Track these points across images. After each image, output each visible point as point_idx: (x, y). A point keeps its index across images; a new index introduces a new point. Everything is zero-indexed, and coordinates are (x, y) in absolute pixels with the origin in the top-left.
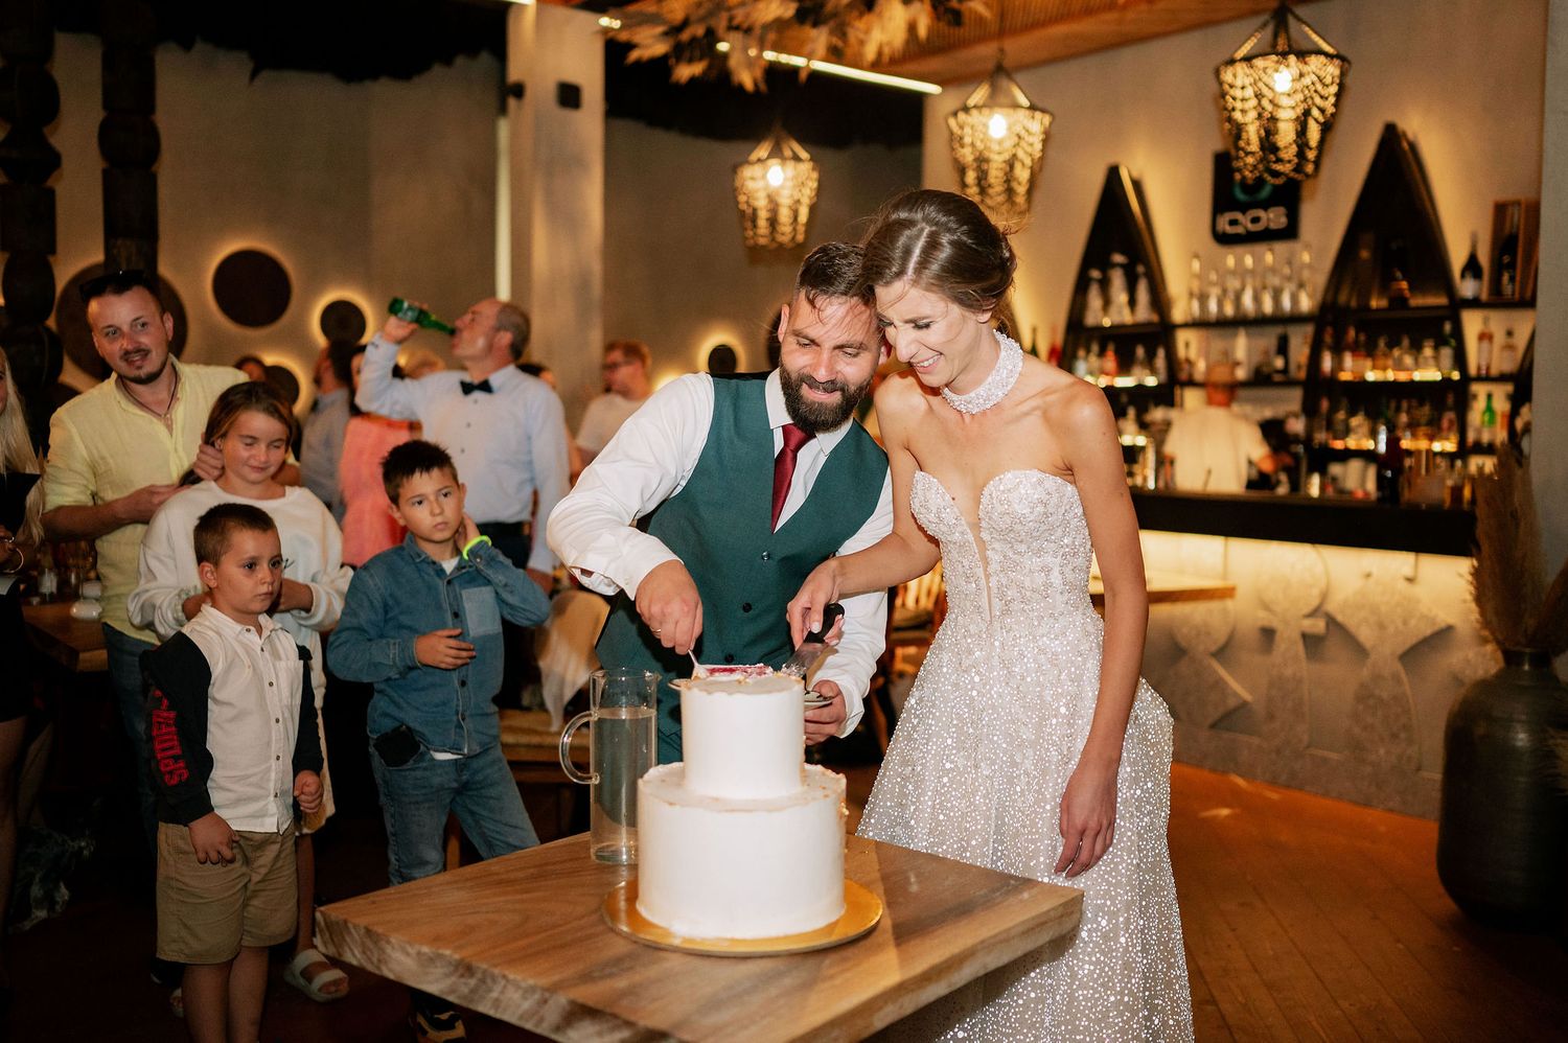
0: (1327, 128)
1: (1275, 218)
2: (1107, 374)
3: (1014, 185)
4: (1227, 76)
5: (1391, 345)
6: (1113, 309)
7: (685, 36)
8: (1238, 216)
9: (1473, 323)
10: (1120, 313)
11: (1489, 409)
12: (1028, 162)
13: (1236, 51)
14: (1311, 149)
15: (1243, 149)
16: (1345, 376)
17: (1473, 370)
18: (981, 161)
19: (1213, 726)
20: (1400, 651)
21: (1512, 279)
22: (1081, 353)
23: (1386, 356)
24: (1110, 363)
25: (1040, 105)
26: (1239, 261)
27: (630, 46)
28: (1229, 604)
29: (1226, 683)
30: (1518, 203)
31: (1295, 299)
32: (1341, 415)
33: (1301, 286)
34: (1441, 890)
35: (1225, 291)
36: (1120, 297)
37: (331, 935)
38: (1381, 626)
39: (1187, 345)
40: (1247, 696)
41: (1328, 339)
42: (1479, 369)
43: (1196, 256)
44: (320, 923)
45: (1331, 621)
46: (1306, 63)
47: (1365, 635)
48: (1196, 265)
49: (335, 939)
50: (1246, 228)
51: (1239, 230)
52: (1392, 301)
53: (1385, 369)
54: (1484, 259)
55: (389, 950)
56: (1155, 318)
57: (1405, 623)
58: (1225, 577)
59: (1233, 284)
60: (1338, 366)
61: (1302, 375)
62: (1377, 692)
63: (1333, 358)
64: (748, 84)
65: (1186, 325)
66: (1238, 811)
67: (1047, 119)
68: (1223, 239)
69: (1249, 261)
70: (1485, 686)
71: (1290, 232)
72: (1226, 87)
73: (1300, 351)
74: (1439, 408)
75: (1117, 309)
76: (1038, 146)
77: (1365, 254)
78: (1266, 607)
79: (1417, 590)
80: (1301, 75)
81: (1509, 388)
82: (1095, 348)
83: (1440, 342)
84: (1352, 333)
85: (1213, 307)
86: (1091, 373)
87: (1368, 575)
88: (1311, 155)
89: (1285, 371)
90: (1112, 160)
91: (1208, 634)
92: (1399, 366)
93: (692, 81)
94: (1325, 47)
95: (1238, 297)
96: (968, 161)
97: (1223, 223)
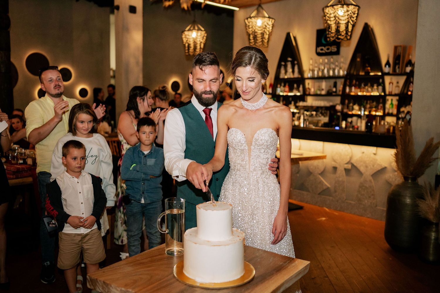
0: (353, 26)
1: (334, 49)
2: (286, 92)
3: (264, 40)
4: (327, 10)
5: (365, 85)
6: (288, 73)
8: (323, 48)
9: (387, 79)
10: (290, 74)
11: (392, 104)
12: (268, 33)
13: (329, 3)
14: (349, 32)
15: (330, 32)
16: (352, 94)
17: (387, 93)
18: (255, 32)
19: (319, 194)
20: (372, 173)
21: (399, 68)
22: (279, 86)
23: (364, 88)
24: (287, 89)
25: (271, 17)
26: (323, 61)
28: (324, 160)
29: (323, 182)
30: (401, 46)
31: (339, 72)
32: (351, 105)
33: (341, 68)
34: (385, 241)
35: (319, 69)
36: (290, 70)
37: (92, 283)
38: (367, 167)
39: (308, 84)
40: (329, 186)
41: (348, 83)
42: (389, 92)
43: (312, 59)
44: (88, 279)
45: (353, 165)
46: (348, 7)
47: (362, 169)
48: (311, 62)
49: (93, 284)
50: (325, 51)
51: (323, 52)
52: (365, 73)
53: (363, 92)
54: (391, 61)
55: (111, 288)
56: (300, 76)
57: (373, 166)
58: (323, 152)
59: (322, 67)
60: (350, 91)
61: (341, 93)
62: (365, 185)
63: (349, 89)
64: (186, 7)
65: (308, 78)
66: (327, 218)
67: (273, 21)
68: (319, 54)
69: (326, 61)
70: (399, 186)
71: (337, 53)
72: (326, 14)
73: (340, 87)
74: (378, 103)
75: (289, 74)
76: (271, 28)
77: (358, 60)
78: (335, 161)
79: (376, 157)
81: (397, 98)
82: (283, 84)
83: (379, 85)
84: (354, 82)
85: (316, 73)
86: (281, 91)
87: (363, 153)
88: (349, 34)
89: (336, 92)
90: (288, 31)
91: (318, 168)
92: (368, 91)
93: (169, 6)
94: (354, 3)
95: (323, 71)
96: (251, 32)
97: (319, 50)
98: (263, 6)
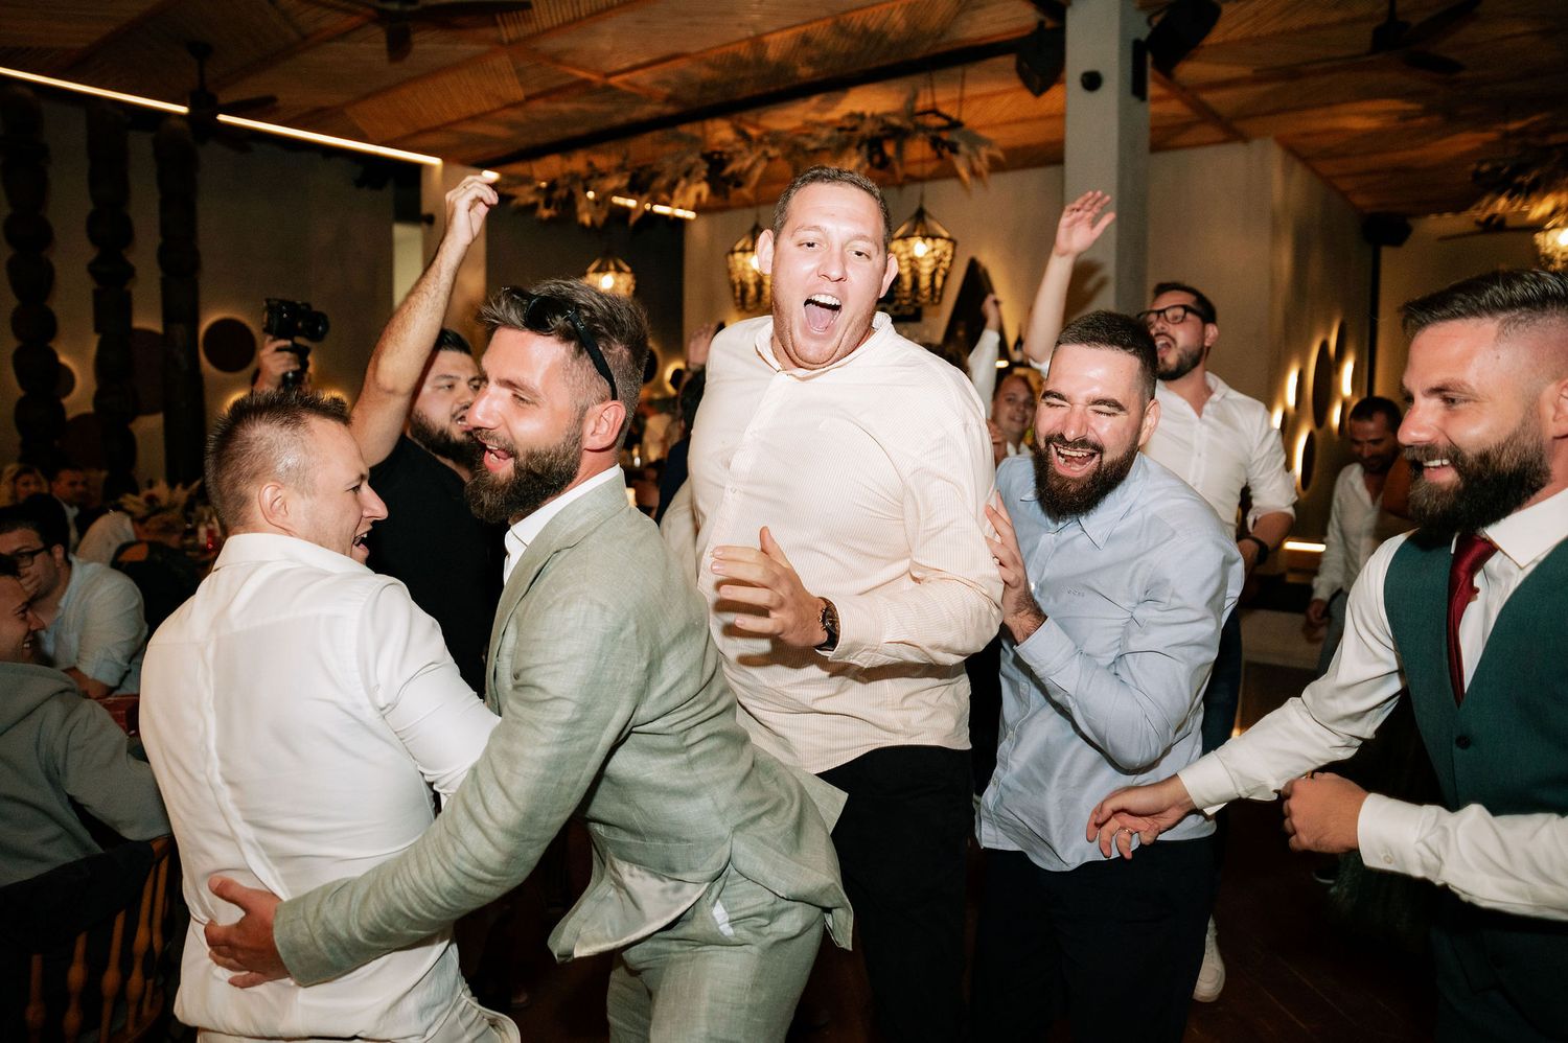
0: (945, 278)
1: (908, 309)
14: (937, 289)
46: (935, 242)
64: (588, 221)
71: (917, 318)
77: (961, 333)
80: (934, 250)
88: (938, 293)
93: (551, 219)
94: (945, 234)
96: (736, 281)
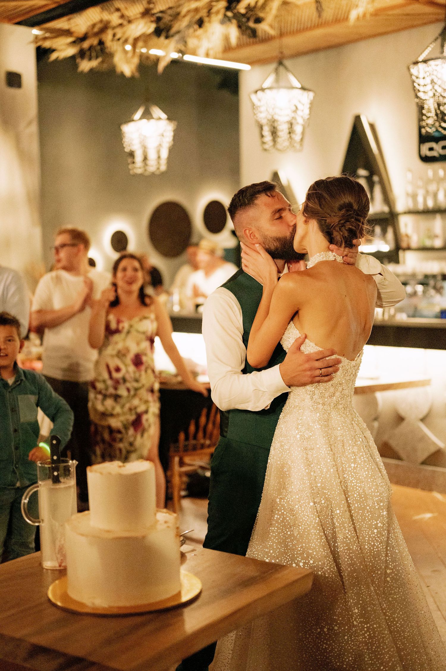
3: (293, 136)
4: (414, 71)
7: (86, 45)
8: (433, 145)
12: (301, 122)
13: (419, 56)
15: (425, 115)
18: (272, 120)
19: (422, 463)
25: (306, 86)
26: (435, 173)
27: (51, 51)
28: (427, 389)
29: (428, 437)
35: (427, 192)
39: (406, 225)
43: (410, 170)
48: (409, 176)
50: (438, 153)
51: (434, 154)
56: (386, 209)
58: (425, 373)
59: (432, 187)
64: (127, 72)
65: (404, 213)
67: (311, 95)
68: (426, 159)
69: (441, 173)
72: (414, 78)
76: (307, 112)
85: (420, 199)
90: (356, 112)
91: (417, 408)
95: (435, 195)
96: (264, 122)
97: (425, 149)
98: (287, 63)
